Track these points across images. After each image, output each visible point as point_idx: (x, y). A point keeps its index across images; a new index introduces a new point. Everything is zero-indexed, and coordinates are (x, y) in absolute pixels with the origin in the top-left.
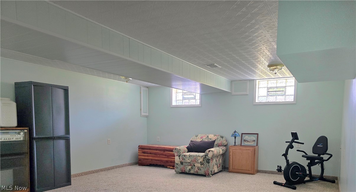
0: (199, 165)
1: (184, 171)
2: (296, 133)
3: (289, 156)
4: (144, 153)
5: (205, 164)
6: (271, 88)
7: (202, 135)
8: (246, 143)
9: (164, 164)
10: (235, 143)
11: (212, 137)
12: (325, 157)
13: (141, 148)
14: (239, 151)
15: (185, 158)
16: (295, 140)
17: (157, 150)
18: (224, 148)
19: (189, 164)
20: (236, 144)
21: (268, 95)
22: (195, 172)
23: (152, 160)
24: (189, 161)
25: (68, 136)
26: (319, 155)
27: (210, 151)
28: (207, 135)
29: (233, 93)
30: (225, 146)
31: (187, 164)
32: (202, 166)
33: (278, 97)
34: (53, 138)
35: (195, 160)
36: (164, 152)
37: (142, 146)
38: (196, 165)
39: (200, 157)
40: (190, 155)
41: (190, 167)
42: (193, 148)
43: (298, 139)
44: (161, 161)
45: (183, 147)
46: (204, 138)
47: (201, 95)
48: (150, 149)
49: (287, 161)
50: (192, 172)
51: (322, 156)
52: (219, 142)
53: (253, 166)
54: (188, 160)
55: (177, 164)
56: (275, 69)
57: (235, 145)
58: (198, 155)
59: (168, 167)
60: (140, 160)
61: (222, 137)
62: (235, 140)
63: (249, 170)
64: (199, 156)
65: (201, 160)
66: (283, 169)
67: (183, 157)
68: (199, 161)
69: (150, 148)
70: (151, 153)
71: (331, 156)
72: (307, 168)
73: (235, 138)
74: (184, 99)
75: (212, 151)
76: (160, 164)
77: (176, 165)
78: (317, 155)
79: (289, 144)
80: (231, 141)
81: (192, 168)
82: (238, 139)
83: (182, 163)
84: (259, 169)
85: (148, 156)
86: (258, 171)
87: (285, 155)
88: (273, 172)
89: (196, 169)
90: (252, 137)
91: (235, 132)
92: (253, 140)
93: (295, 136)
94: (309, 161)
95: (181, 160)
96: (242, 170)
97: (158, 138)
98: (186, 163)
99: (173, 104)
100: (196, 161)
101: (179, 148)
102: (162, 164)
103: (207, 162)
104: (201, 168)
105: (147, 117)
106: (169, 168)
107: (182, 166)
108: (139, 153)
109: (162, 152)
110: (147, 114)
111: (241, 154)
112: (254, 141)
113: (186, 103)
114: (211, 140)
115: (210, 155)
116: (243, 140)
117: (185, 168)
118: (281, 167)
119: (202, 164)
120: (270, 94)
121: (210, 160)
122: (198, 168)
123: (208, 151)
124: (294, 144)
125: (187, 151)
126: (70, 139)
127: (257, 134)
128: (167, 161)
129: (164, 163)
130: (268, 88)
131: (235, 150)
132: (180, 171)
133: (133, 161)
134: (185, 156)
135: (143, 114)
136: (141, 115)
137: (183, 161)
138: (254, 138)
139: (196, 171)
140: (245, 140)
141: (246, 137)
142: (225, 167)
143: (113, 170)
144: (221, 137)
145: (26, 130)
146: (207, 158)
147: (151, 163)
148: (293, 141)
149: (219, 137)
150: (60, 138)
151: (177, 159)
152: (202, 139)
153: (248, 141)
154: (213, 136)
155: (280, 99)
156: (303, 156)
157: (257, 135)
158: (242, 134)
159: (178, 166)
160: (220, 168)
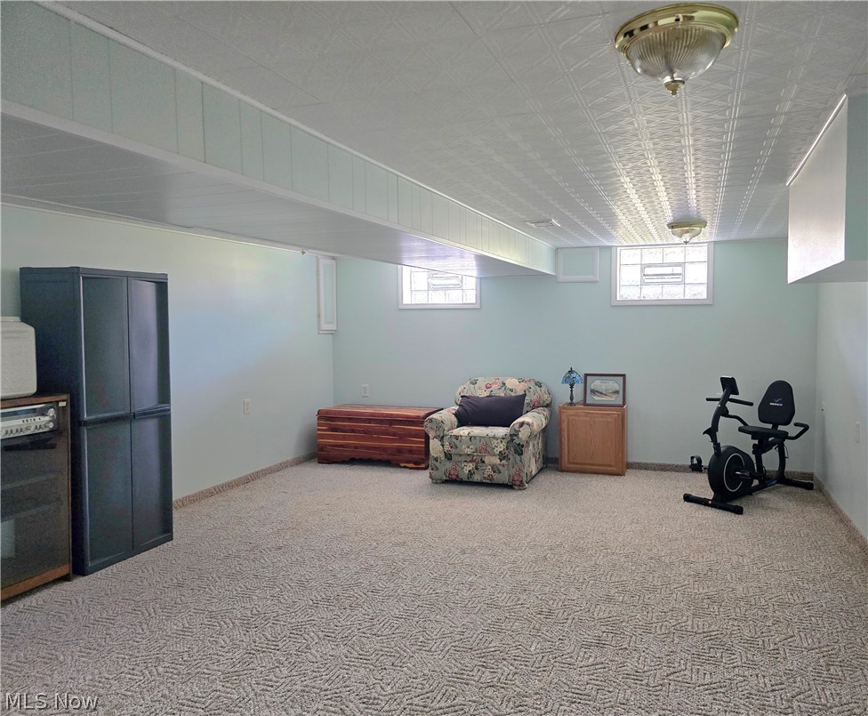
0: (496, 461)
1: (454, 477)
2: (733, 379)
3: (719, 435)
4: (333, 430)
5: (510, 457)
6: (650, 266)
7: (488, 381)
8: (596, 398)
9: (390, 457)
10: (572, 398)
11: (515, 386)
12: (791, 430)
13: (325, 417)
14: (585, 418)
15: (457, 442)
16: (732, 396)
17: (370, 421)
18: (546, 412)
19: (469, 459)
20: (574, 401)
21: (643, 284)
22: (484, 478)
23: (356, 448)
24: (469, 451)
25: (165, 406)
26: (775, 426)
27: (522, 424)
28: (502, 379)
29: (562, 278)
30: (547, 406)
31: (463, 458)
32: (504, 462)
33: (667, 288)
34: (131, 417)
35: (485, 446)
36: (390, 425)
37: (327, 412)
38: (487, 459)
39: (499, 441)
40: (472, 434)
41: (471, 466)
42: (472, 413)
43: (737, 393)
44: (384, 449)
45: (447, 415)
46: (494, 387)
47: (481, 280)
48: (350, 420)
49: (717, 446)
50: (477, 478)
51: (781, 428)
52: (534, 398)
53: (620, 455)
54: (467, 449)
55: (436, 459)
56: (687, 232)
57: (571, 404)
58: (491, 435)
59: (402, 465)
60: (322, 448)
61: (539, 385)
62: (572, 391)
63: (610, 466)
64: (494, 437)
65: (501, 447)
66: (705, 463)
67: (454, 440)
68: (497, 451)
69: (351, 417)
70: (353, 431)
71: (806, 428)
72: (753, 457)
73: (572, 387)
74: (432, 288)
75: (528, 424)
76: (379, 457)
77: (435, 462)
78: (770, 426)
79: (717, 404)
80: (562, 394)
81: (477, 469)
82: (578, 388)
83: (448, 456)
84: (632, 459)
85: (344, 438)
86: (630, 466)
87: (712, 432)
88: (664, 465)
89: (489, 471)
90: (611, 382)
91: (571, 371)
92: (614, 390)
93: (729, 385)
94: (756, 442)
95: (447, 447)
96: (593, 465)
97: (365, 388)
98: (461, 455)
99: (405, 302)
100: (489, 449)
101: (439, 418)
102: (385, 457)
103: (516, 452)
104: (501, 468)
105: (333, 333)
106: (405, 467)
107: (449, 465)
108: (319, 430)
109: (384, 427)
110: (334, 327)
111: (591, 425)
112: (617, 392)
113: (438, 299)
114: (513, 394)
115: (524, 434)
116: (588, 392)
117: (458, 469)
118: (699, 461)
119: (502, 456)
120: (646, 281)
121: (523, 446)
122: (495, 469)
123: (518, 425)
124: (729, 405)
125: (456, 424)
126: (169, 416)
127: (624, 376)
128: (399, 450)
129: (391, 454)
130: (644, 267)
131: (574, 417)
132: (444, 478)
133: (302, 453)
134: (457, 437)
135: (325, 326)
136: (319, 329)
137: (453, 451)
138: (615, 384)
139: (489, 476)
140: (593, 392)
141: (595, 384)
142: (547, 458)
143: (258, 480)
144: (536, 385)
145: (63, 401)
146: (517, 441)
147: (354, 455)
148: (726, 399)
149: (532, 385)
150: (146, 414)
151: (435, 446)
152: (490, 390)
153: (601, 393)
154: (515, 381)
155: (673, 293)
156: (741, 430)
157: (622, 378)
158: (586, 375)
159: (438, 464)
160: (540, 465)
